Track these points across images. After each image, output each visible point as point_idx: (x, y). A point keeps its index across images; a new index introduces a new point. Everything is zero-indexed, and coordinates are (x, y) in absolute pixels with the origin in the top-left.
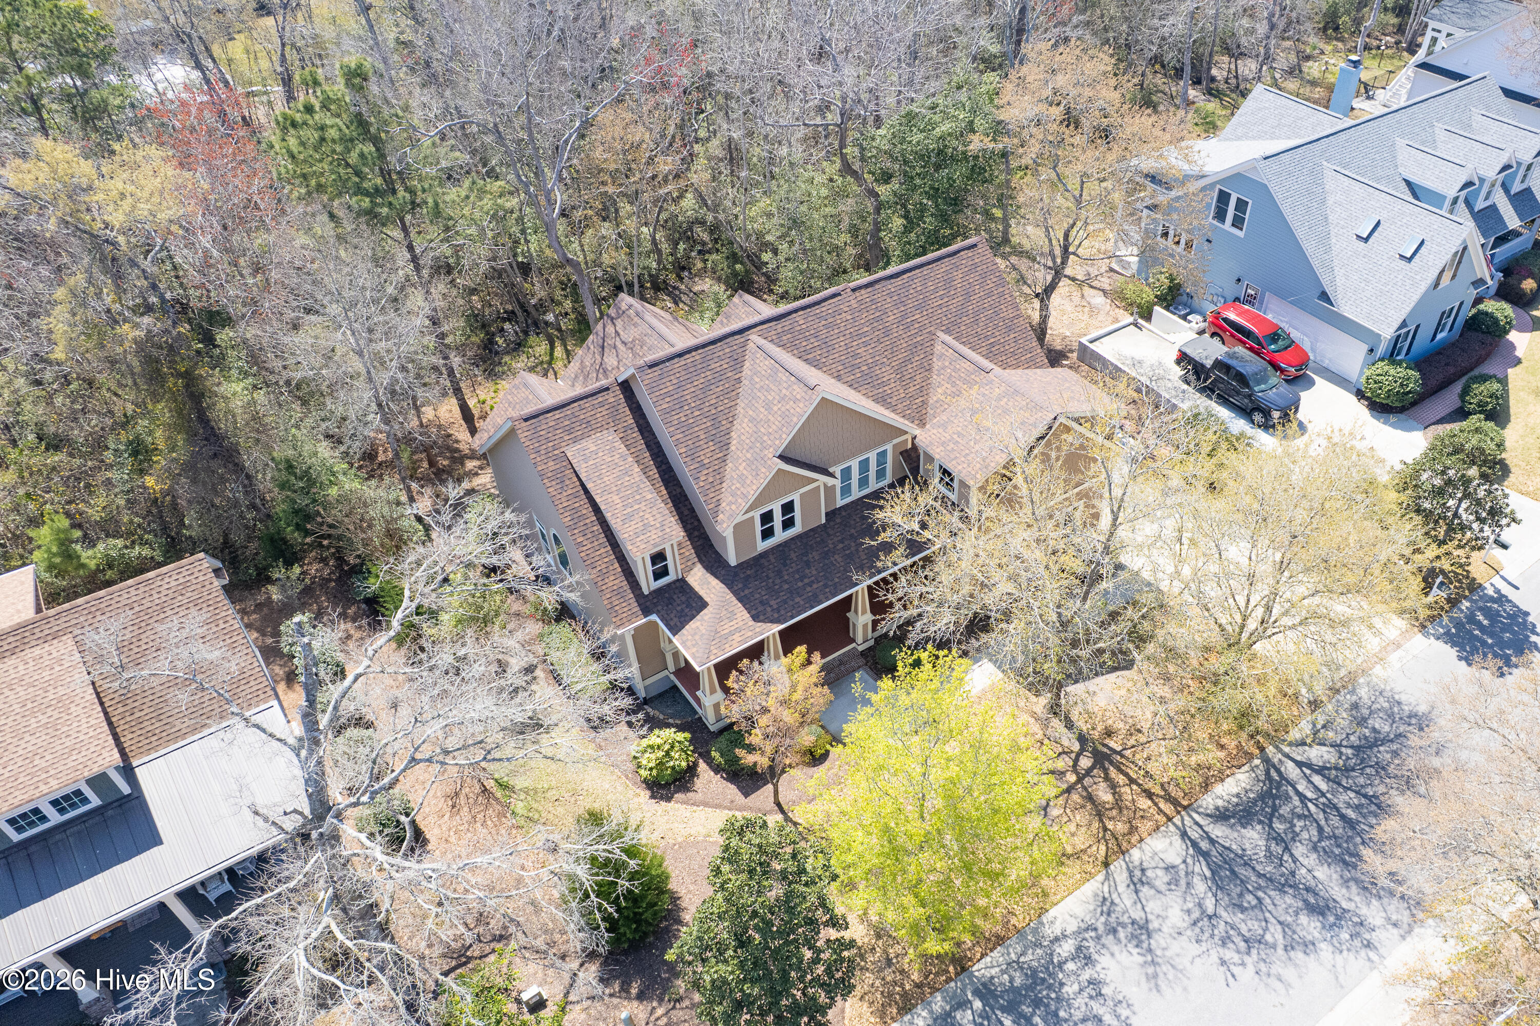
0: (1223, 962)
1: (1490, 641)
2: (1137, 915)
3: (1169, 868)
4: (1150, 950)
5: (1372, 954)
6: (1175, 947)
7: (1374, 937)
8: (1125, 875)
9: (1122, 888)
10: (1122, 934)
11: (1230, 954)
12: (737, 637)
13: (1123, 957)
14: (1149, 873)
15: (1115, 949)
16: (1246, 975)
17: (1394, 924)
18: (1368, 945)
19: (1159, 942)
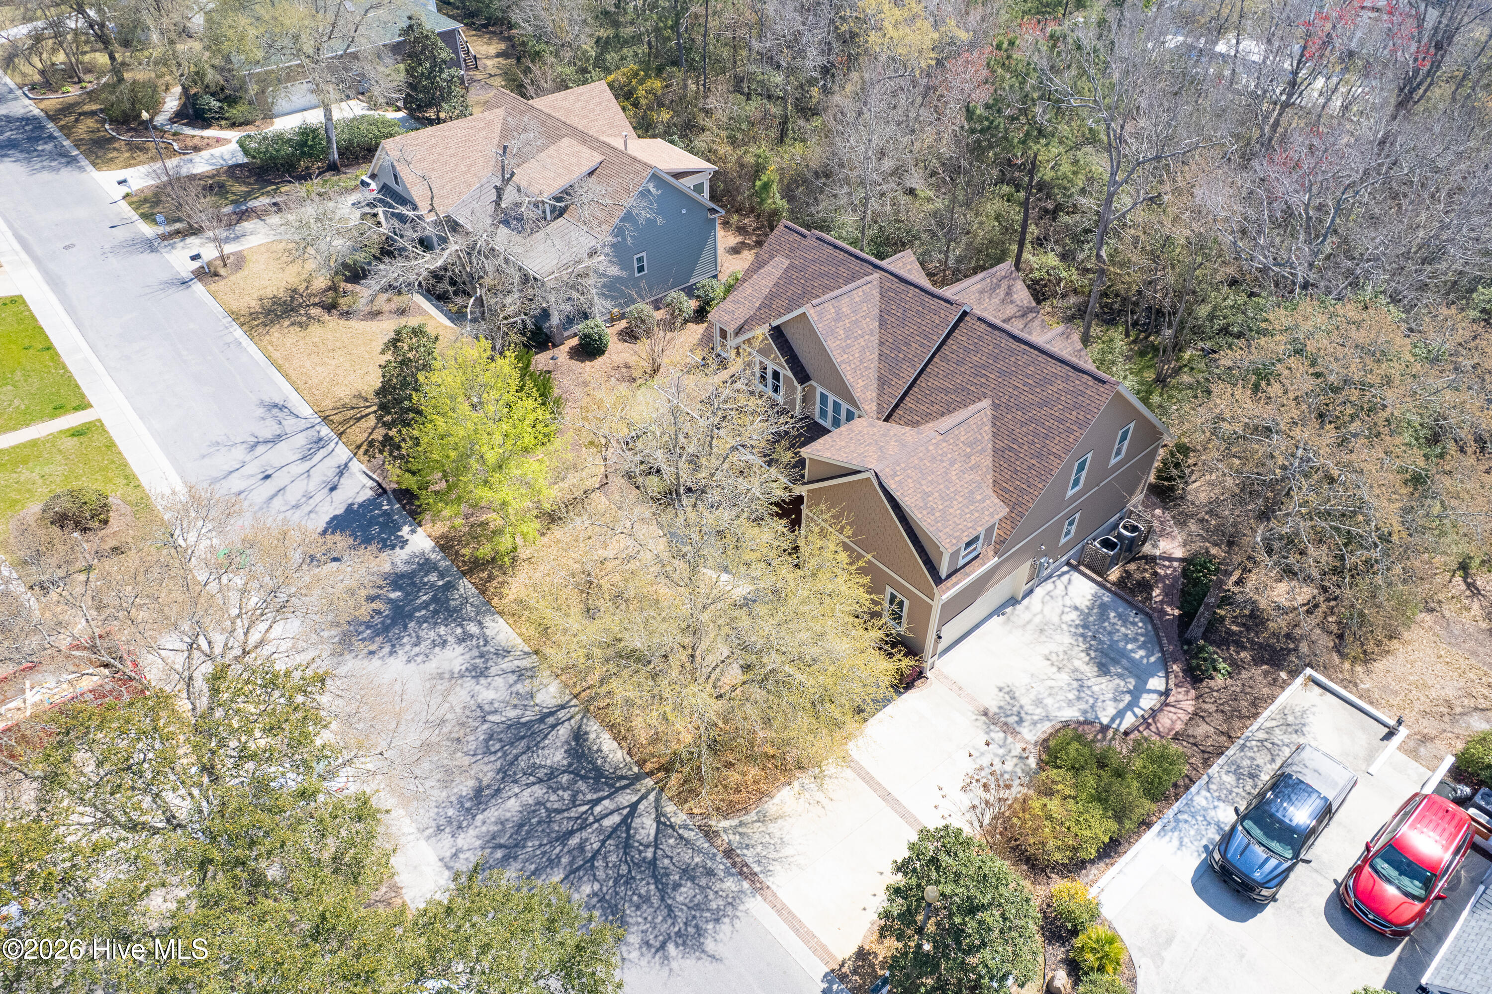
2: (493, 671)
3: (531, 694)
4: (462, 676)
5: (430, 830)
6: (463, 692)
7: (446, 835)
8: (527, 665)
9: (516, 663)
10: (478, 660)
11: (449, 726)
13: (460, 660)
14: (528, 681)
15: (467, 656)
17: (455, 855)
18: (439, 829)
19: (469, 683)
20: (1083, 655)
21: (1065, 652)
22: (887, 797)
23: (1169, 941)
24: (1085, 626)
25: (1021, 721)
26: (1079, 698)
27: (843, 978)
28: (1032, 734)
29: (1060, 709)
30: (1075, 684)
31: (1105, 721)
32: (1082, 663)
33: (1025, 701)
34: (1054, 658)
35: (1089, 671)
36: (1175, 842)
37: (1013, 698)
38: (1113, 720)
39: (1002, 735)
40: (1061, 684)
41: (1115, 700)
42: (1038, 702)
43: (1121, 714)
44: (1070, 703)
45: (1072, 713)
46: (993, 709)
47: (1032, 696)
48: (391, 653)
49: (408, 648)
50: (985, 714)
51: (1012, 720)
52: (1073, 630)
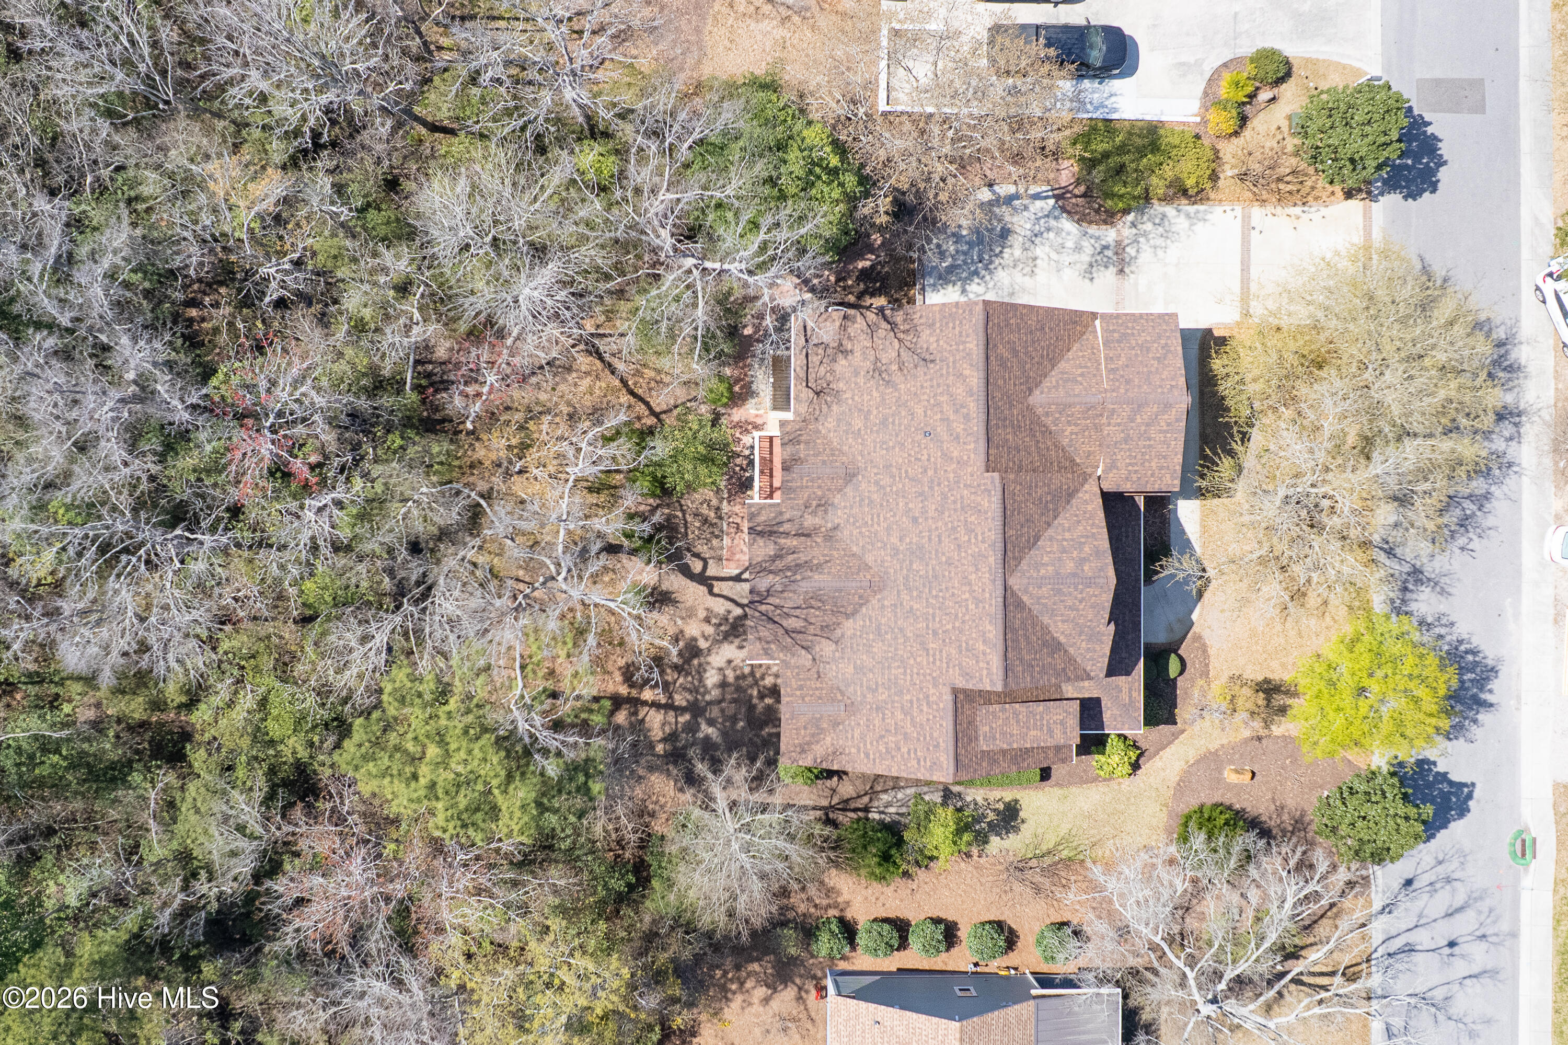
0: (1462, 549)
1: (1410, 162)
2: (1407, 568)
3: (1396, 525)
4: (1429, 580)
5: (1515, 469)
6: (1437, 564)
7: (1509, 457)
8: (1382, 553)
9: (1387, 562)
10: (1411, 587)
11: (1462, 541)
12: (1135, 694)
13: (1422, 597)
14: (1390, 539)
15: (1414, 596)
16: (1476, 544)
17: (1511, 439)
18: (1510, 465)
19: (1428, 571)
20: (1005, 255)
21: (1015, 266)
22: (1245, 267)
23: (1182, 64)
24: (976, 273)
25: (1106, 247)
26: (1048, 230)
27: (1369, 193)
28: (1110, 235)
29: (1068, 234)
30: (1038, 240)
31: (1052, 202)
32: (1014, 250)
33: (1085, 258)
34: (1028, 269)
35: (1016, 241)
36: (1113, 99)
37: (1091, 266)
38: (1047, 197)
39: (1128, 249)
40: (1047, 249)
41: (1026, 208)
42: (1078, 249)
43: (1037, 197)
44: (1059, 231)
45: (1067, 225)
46: (1112, 270)
47: (1076, 257)
48: (1461, 642)
49: (1448, 638)
50: (1121, 271)
51: (1109, 253)
52: (988, 278)
